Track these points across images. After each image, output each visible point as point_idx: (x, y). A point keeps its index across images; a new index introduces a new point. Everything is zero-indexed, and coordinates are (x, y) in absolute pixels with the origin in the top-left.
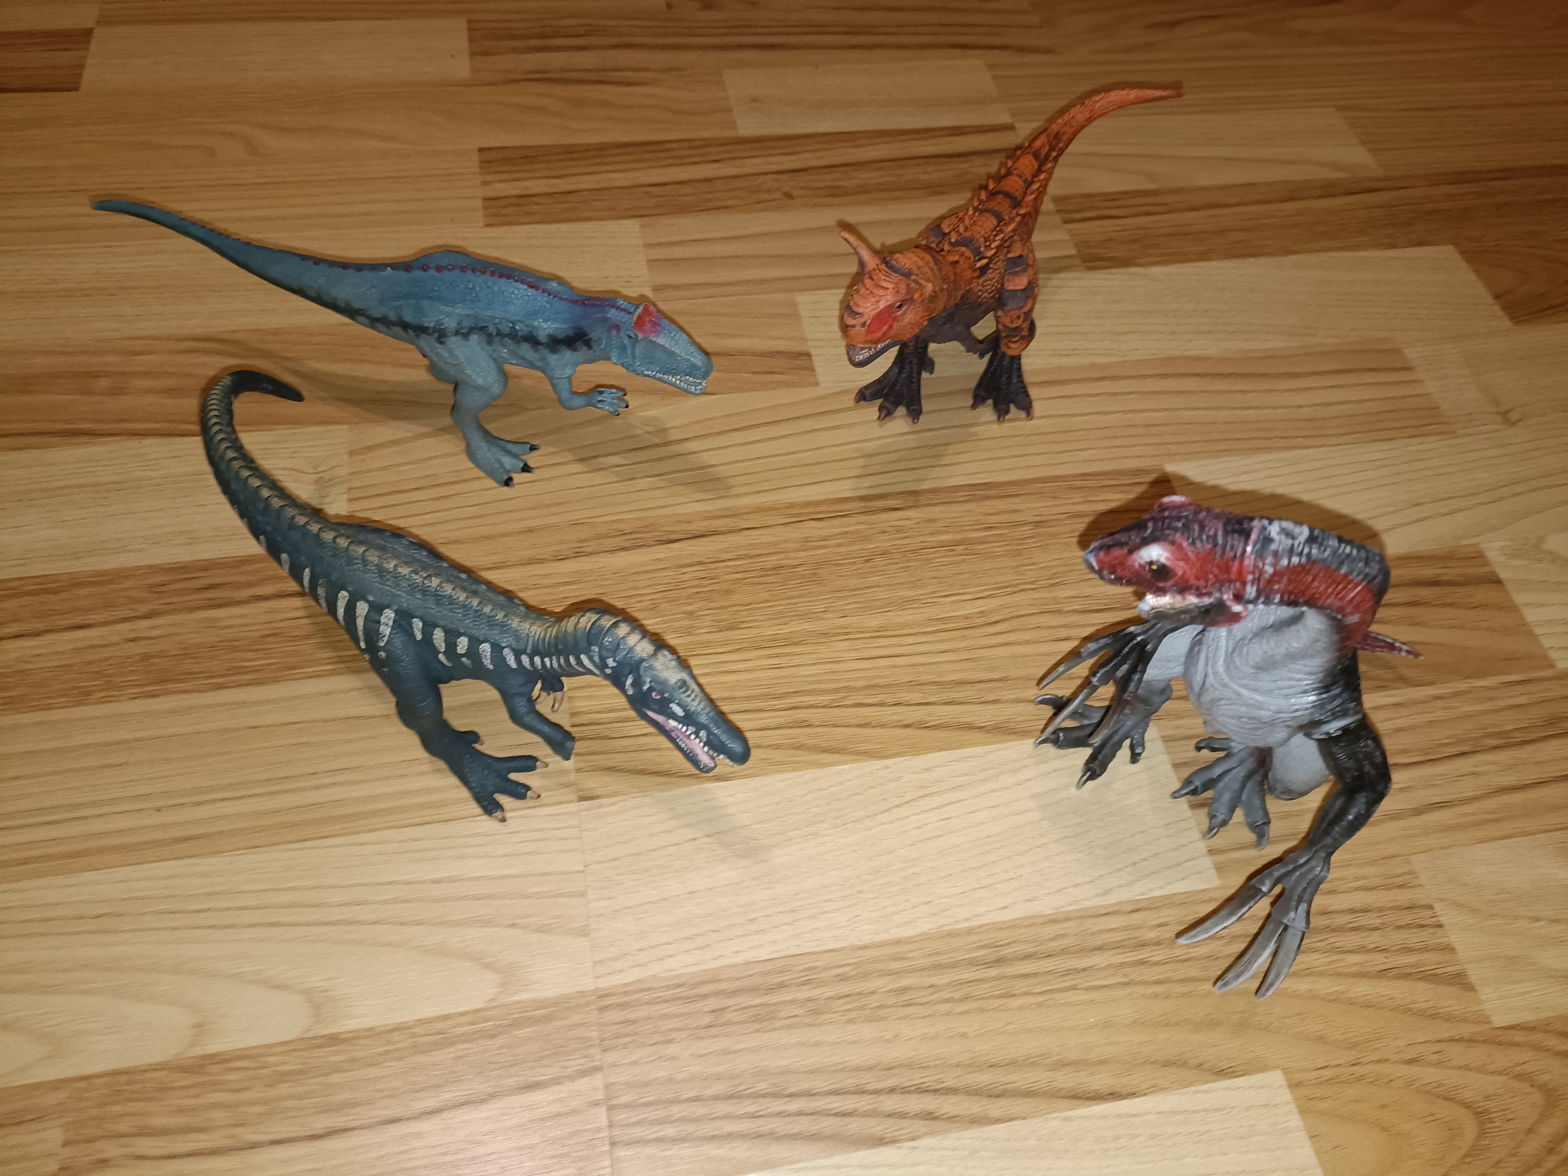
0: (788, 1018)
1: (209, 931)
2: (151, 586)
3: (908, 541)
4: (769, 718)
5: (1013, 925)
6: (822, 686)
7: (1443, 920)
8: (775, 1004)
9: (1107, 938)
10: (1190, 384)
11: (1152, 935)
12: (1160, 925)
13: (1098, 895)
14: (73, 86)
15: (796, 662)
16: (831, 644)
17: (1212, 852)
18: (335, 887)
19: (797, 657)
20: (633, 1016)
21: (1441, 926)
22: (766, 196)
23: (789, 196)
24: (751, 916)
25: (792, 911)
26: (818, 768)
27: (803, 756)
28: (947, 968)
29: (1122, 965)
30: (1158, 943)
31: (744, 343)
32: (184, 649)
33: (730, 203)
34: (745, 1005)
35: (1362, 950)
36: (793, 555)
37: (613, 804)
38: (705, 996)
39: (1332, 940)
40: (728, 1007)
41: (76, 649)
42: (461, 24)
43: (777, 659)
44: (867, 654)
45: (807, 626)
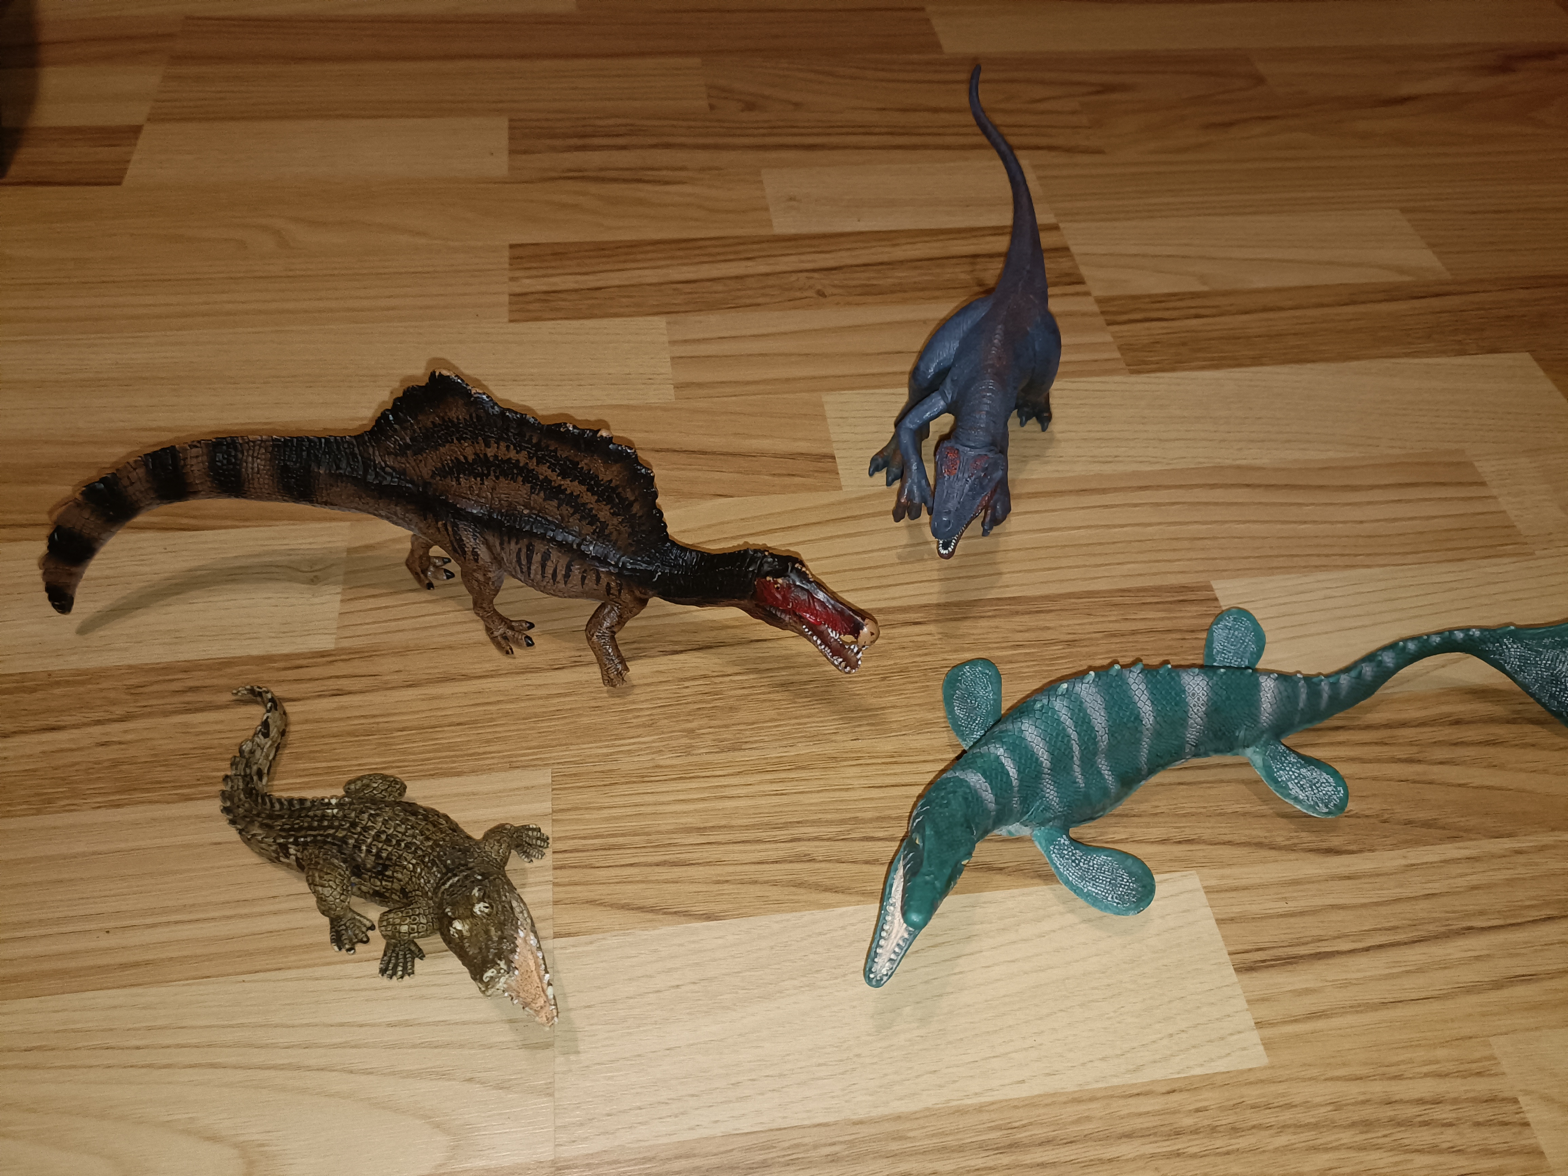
1: (143, 1070)
2: (129, 687)
3: (928, 658)
4: (766, 850)
5: (1031, 1103)
6: (829, 816)
7: (1530, 1117)
9: (1138, 1123)
10: (1242, 496)
11: (1188, 1122)
12: (1198, 1110)
13: (1128, 1071)
14: (115, 180)
15: (801, 788)
16: (842, 769)
17: (1259, 1025)
18: (283, 1026)
19: (803, 783)
21: (1526, 1124)
22: (798, 294)
23: (821, 294)
24: (733, 1080)
25: (781, 1075)
26: (819, 909)
27: (804, 895)
28: (953, 1151)
29: (1153, 1156)
30: (1196, 1132)
31: (764, 444)
32: (156, 755)
33: (760, 300)
35: (1434, 1149)
36: (805, 670)
37: (591, 943)
39: (1399, 1136)
41: (43, 752)
42: (503, 123)
43: (780, 784)
44: (879, 781)
45: (815, 749)
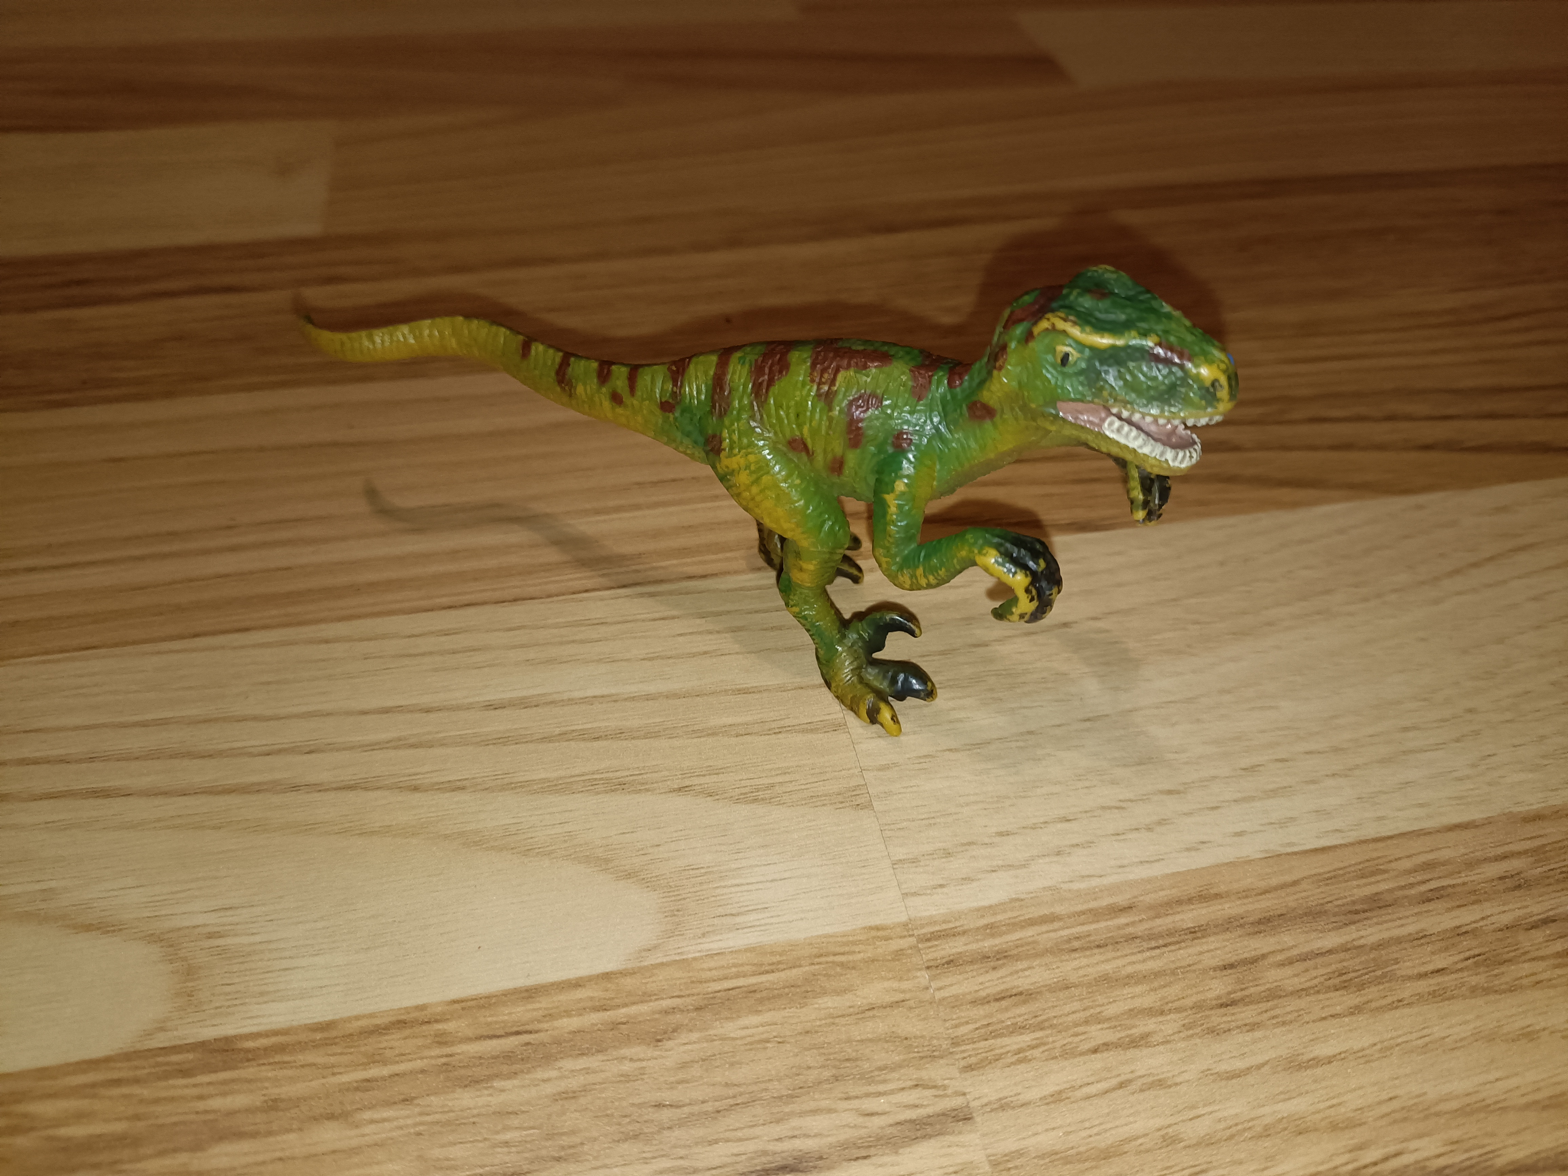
0: (1422, 976)
8: (1380, 946)
20: (1023, 982)
34: (1306, 949)
38: (1196, 933)
40: (1264, 956)
